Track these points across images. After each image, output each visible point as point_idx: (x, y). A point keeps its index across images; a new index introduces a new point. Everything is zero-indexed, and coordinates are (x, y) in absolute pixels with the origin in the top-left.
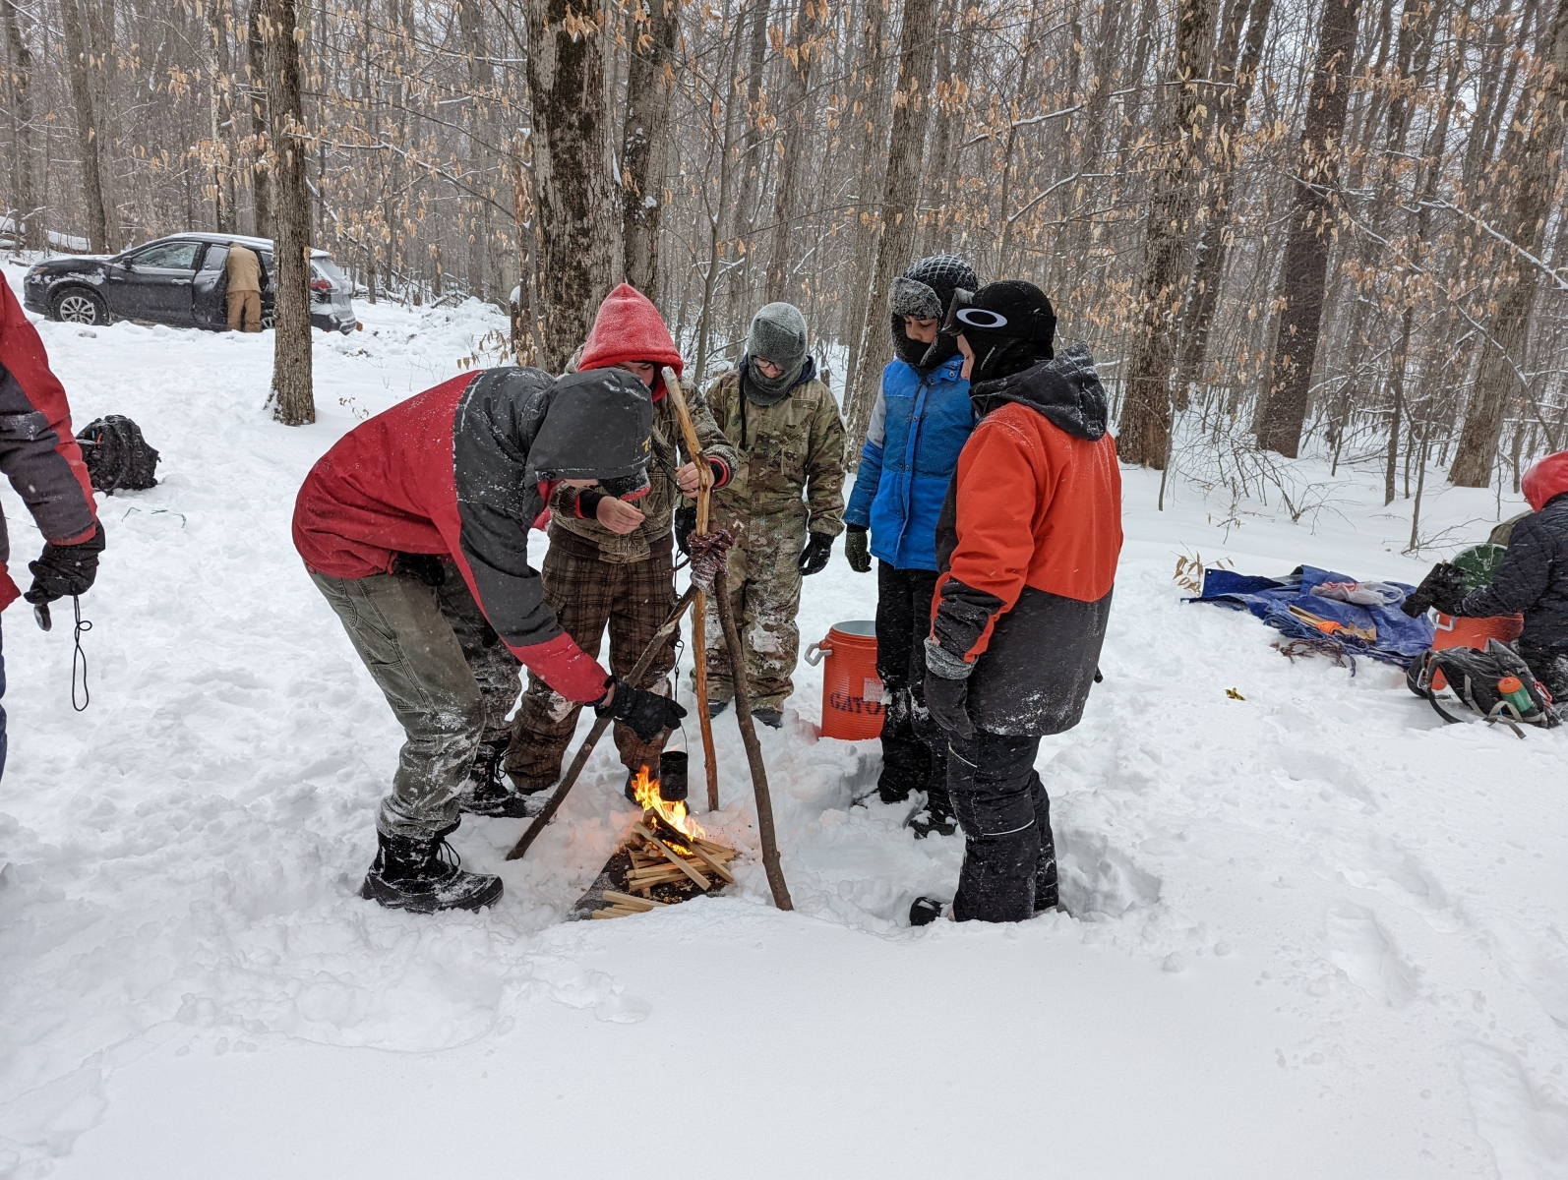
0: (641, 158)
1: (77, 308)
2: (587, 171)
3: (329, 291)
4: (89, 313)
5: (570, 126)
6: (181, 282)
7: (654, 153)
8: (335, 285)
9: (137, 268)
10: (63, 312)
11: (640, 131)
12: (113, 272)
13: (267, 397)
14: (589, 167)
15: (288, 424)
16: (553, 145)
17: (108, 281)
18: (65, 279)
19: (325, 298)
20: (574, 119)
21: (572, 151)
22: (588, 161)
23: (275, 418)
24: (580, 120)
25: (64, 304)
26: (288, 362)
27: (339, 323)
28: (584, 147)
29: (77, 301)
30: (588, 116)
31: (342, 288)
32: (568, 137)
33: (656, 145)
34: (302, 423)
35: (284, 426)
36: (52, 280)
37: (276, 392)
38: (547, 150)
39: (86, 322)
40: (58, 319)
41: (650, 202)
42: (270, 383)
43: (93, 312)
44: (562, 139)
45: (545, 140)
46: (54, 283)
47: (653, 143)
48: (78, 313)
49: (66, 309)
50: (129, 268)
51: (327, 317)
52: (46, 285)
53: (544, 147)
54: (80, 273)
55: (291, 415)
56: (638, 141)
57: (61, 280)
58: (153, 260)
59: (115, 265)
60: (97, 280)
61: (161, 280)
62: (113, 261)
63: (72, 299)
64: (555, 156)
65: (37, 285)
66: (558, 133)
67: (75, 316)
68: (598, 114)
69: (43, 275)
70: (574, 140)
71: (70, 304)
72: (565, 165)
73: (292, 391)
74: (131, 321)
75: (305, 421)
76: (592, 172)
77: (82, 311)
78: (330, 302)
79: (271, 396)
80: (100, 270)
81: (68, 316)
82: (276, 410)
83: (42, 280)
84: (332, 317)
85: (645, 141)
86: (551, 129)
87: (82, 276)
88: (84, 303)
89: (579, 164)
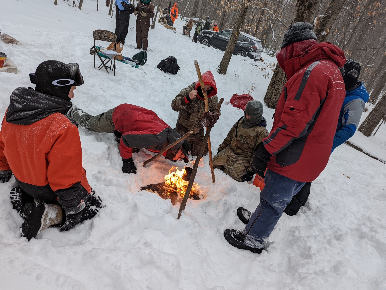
0: (327, 20)
1: (205, 42)
2: (305, 19)
3: (256, 49)
4: (207, 43)
5: (305, 6)
6: (227, 40)
7: (332, 19)
8: (258, 48)
9: (220, 35)
10: (203, 42)
11: (330, 12)
12: (215, 35)
13: (218, 66)
14: (306, 19)
15: (219, 73)
16: (298, 10)
17: (213, 37)
18: (206, 35)
19: (255, 51)
20: (307, 4)
21: (303, 13)
22: (306, 17)
23: (217, 71)
24: (308, 4)
25: (203, 40)
26: (225, 59)
27: (255, 58)
28: (307, 12)
29: (206, 40)
30: (312, 3)
31: (260, 49)
32: (303, 9)
33: (333, 16)
34: (222, 74)
35: (218, 73)
36: (203, 34)
37: (220, 65)
38: (296, 12)
39: (206, 45)
40: (201, 43)
41: (324, 33)
42: (220, 63)
43: (208, 43)
44: (301, 9)
45: (297, 9)
46: (203, 35)
47: (332, 16)
48: (205, 43)
49: (203, 41)
50: (218, 35)
51: (253, 56)
52: (202, 35)
53: (296, 11)
54: (209, 34)
55: (221, 72)
56: (328, 15)
57: (205, 35)
58: (223, 35)
59: (216, 34)
60: (211, 36)
61: (223, 39)
62: (216, 33)
63: (205, 40)
64: (298, 14)
65: (200, 35)
66: (301, 8)
67: (204, 43)
68: (315, 4)
69: (202, 33)
70: (304, 10)
71: (204, 40)
72: (299, 17)
73: (223, 66)
74: (213, 47)
75: (223, 74)
76: (306, 20)
77: (206, 43)
78: (255, 52)
79: (219, 66)
80: (213, 34)
81: (203, 43)
82: (218, 69)
83: (202, 34)
84: (254, 56)
85: (330, 15)
86: (300, 6)
87: (209, 35)
88: (207, 41)
89: (303, 17)
